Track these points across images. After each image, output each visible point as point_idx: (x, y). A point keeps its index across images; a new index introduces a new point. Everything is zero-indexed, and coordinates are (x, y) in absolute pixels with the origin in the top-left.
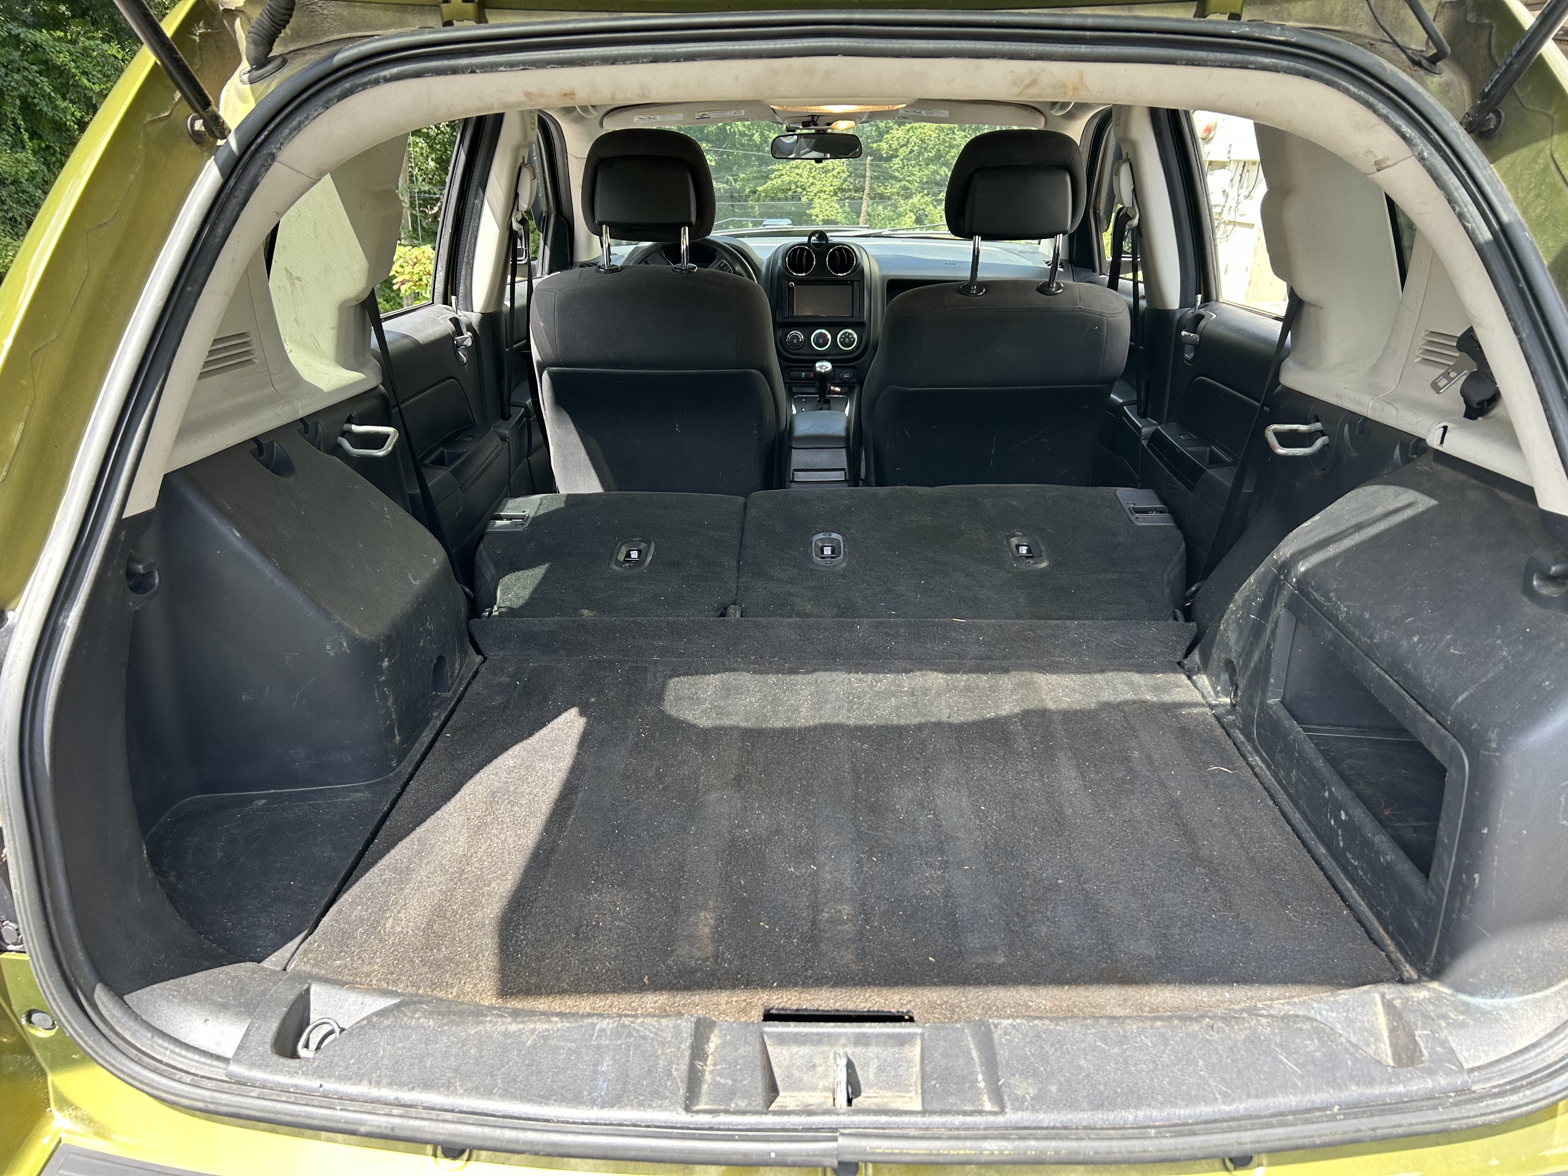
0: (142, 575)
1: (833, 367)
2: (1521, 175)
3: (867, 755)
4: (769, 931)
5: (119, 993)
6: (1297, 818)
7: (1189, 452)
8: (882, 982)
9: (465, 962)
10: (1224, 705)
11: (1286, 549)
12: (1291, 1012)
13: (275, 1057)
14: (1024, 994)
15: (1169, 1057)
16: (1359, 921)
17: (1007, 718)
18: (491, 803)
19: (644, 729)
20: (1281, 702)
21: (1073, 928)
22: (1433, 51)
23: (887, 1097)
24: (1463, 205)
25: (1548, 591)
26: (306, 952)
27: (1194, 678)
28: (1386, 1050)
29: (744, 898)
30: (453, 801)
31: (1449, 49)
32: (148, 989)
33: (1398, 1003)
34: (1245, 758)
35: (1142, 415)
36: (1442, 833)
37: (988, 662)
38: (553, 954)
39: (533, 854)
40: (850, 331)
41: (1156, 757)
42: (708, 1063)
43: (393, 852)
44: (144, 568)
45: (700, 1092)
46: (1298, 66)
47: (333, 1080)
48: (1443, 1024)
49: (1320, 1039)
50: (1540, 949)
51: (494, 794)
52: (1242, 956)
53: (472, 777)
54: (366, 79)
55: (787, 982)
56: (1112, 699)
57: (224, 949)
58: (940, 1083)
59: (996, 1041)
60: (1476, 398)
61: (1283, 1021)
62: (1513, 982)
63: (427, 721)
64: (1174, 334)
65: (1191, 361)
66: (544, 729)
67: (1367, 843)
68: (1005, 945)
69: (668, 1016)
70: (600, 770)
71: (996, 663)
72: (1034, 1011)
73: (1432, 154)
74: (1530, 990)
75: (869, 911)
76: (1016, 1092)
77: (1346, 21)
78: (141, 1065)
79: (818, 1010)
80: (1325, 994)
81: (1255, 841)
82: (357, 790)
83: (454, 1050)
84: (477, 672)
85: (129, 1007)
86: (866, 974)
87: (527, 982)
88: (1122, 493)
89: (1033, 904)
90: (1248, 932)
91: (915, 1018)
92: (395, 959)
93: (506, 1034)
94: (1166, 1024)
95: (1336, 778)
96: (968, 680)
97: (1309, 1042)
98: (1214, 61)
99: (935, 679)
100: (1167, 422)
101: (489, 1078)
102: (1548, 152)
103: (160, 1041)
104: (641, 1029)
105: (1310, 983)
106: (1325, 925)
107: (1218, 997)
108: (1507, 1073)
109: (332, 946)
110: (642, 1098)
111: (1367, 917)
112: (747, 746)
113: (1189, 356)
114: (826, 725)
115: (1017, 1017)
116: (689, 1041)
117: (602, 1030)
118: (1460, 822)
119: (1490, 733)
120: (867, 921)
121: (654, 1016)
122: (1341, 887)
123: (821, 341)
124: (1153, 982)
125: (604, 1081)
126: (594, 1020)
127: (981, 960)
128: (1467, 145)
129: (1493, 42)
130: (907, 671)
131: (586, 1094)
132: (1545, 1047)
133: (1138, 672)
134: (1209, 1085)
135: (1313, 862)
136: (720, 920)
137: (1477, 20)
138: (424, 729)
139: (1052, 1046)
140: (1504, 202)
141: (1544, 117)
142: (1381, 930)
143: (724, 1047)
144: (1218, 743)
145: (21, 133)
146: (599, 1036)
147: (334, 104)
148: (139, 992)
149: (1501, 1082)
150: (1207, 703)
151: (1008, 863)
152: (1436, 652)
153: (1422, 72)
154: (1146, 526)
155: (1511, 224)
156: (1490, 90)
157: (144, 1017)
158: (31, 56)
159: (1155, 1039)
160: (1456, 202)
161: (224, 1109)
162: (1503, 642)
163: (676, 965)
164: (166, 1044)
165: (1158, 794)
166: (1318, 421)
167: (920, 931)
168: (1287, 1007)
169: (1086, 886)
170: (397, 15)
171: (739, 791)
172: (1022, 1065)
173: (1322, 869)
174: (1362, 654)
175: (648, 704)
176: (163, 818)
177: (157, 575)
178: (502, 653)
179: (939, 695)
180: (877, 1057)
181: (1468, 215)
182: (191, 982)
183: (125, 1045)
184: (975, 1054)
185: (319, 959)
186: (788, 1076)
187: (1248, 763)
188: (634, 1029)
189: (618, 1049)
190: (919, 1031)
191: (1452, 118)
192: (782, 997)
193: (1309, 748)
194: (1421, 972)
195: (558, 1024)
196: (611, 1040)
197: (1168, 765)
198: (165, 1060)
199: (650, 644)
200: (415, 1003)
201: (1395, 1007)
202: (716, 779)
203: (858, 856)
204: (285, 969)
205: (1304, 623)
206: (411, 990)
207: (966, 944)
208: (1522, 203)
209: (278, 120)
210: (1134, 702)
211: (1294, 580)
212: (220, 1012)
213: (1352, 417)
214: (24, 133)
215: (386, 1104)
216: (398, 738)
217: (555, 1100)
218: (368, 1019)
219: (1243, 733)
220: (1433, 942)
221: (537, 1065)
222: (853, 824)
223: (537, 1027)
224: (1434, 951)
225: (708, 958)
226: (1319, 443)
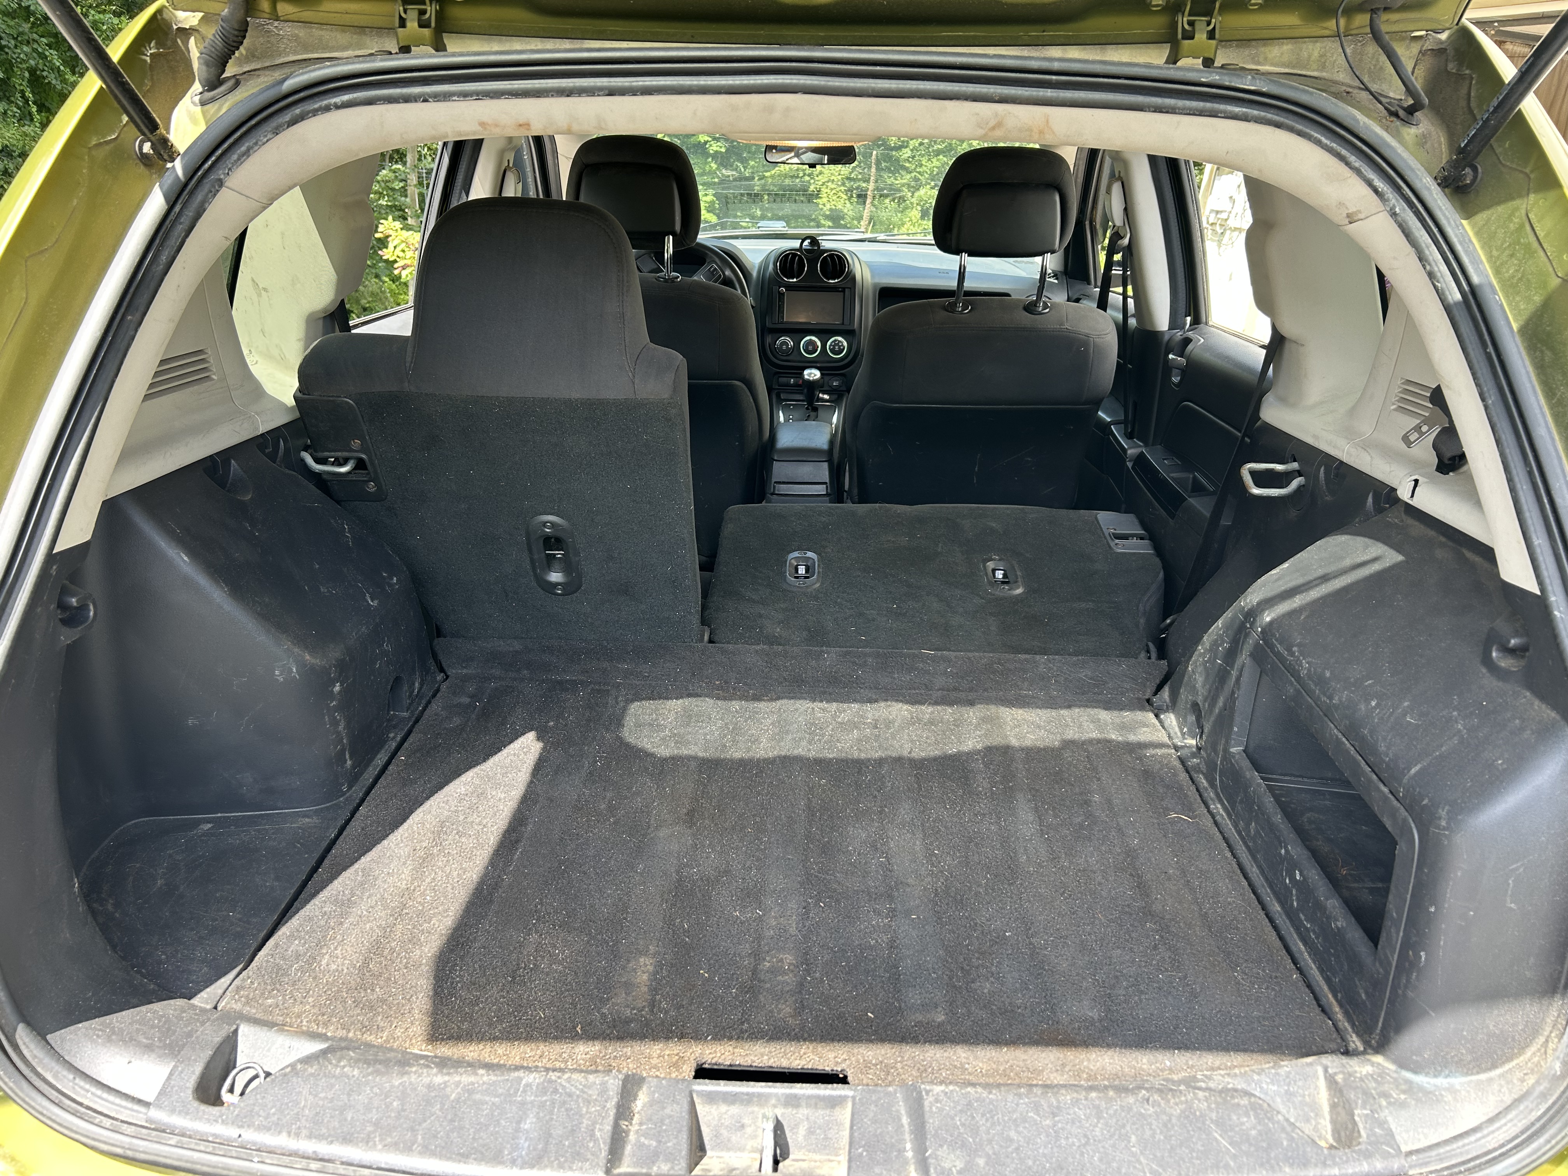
0: (76, 608)
1: (822, 374)
2: (1495, 233)
3: (824, 791)
4: (707, 980)
5: (41, 1033)
6: (1254, 871)
7: (1172, 478)
8: (819, 1037)
9: (398, 1004)
10: (1190, 747)
11: (1253, 596)
12: (1230, 1086)
13: (196, 1104)
14: (960, 1054)
15: (1102, 1129)
16: (1309, 986)
17: (970, 754)
18: (439, 833)
19: (601, 757)
20: (1244, 751)
21: (1018, 985)
22: (1411, 102)
23: (816, 1161)
24: (1433, 264)
25: (1505, 663)
26: (239, 989)
27: (1162, 716)
28: (1326, 1126)
29: (686, 943)
30: (401, 830)
31: (1426, 101)
32: (72, 1028)
33: (1339, 1078)
34: (1207, 807)
35: (1129, 436)
36: (1391, 906)
37: (955, 694)
38: (487, 998)
39: (477, 889)
40: (840, 338)
41: (1116, 801)
42: (634, 1122)
43: (336, 882)
44: (77, 601)
45: (622, 1154)
46: (1269, 116)
47: (252, 1130)
48: (1384, 1103)
49: (1257, 1116)
50: (1485, 1031)
51: (442, 824)
52: (1186, 1021)
53: (421, 804)
54: (316, 106)
55: (721, 1034)
56: (1076, 737)
57: (155, 984)
58: (867, 1151)
59: (927, 1109)
60: (1448, 454)
61: (1220, 1096)
62: (1457, 1063)
63: (381, 743)
64: (1162, 357)
65: (1177, 385)
66: (500, 754)
67: (1319, 906)
68: (947, 1002)
69: (596, 1071)
70: (552, 801)
71: (962, 695)
72: (970, 1074)
73: (1404, 209)
74: (1475, 1071)
75: (812, 960)
76: (943, 1164)
77: (1323, 67)
78: (62, 1108)
79: (751, 1066)
80: (1267, 1066)
81: (1210, 895)
82: (305, 815)
83: (376, 1103)
84: (438, 691)
85: (52, 1047)
86: (802, 1028)
87: (459, 1027)
88: (1104, 516)
89: (978, 958)
90: (1194, 995)
91: (850, 1079)
92: (327, 999)
93: (430, 1087)
94: (1101, 1095)
95: (1293, 836)
96: (933, 713)
97: (1245, 1119)
98: (1184, 109)
99: (899, 711)
100: (1153, 445)
101: (409, 1134)
102: (1523, 212)
103: (82, 1083)
104: (568, 1085)
105: (1252, 1051)
106: (1273, 989)
107: (1158, 1065)
108: (1447, 1158)
109: (265, 983)
110: (562, 1160)
111: (1317, 982)
112: (703, 778)
113: (1176, 379)
114: (785, 757)
115: (951, 1083)
116: (615, 1100)
117: (528, 1085)
118: (1409, 896)
119: (1440, 811)
120: (808, 972)
121: (582, 1071)
122: (1294, 949)
123: (810, 348)
124: (1093, 1046)
125: (526, 1139)
126: (521, 1073)
127: (920, 1018)
128: (1439, 202)
129: (1472, 94)
130: (871, 701)
131: (506, 1153)
132: (1485, 1132)
133: (1106, 709)
134: (1140, 1163)
135: (1267, 920)
136: (659, 966)
137: (1458, 70)
138: (378, 752)
139: (983, 1115)
140: (1476, 261)
141: (1521, 176)
142: (1330, 996)
143: (651, 1106)
144: (1181, 788)
145: (29, 105)
146: (524, 1091)
147: (284, 130)
148: (63, 1031)
149: (1438, 1167)
150: (1173, 744)
151: (957, 913)
152: (1392, 719)
153: (1398, 123)
154: (1125, 553)
155: (1480, 286)
156: (1466, 145)
157: (66, 1058)
158: (41, 29)
159: (1088, 1111)
160: (1426, 261)
161: (143, 1156)
162: (1459, 715)
163: (611, 1014)
164: (87, 1086)
165: (1115, 842)
166: (1295, 461)
167: (861, 984)
168: (1227, 1079)
169: (1033, 940)
170: (355, 36)
171: (690, 827)
172: (951, 1136)
173: (1276, 928)
174: (1321, 713)
175: (607, 730)
176: (107, 841)
177: (91, 607)
178: (465, 671)
179: (901, 728)
180: (807, 1119)
181: (1439, 274)
182: (117, 1022)
183: (46, 1087)
184: (905, 1120)
185: (251, 996)
186: (716, 1136)
187: (1209, 811)
188: (561, 1084)
189: (542, 1105)
190: (850, 1093)
191: (1426, 174)
192: (715, 1052)
193: (1269, 801)
194: (1367, 1043)
195: (484, 1077)
196: (536, 1096)
197: (1127, 811)
198: (86, 1102)
199: (615, 666)
200: (342, 1049)
201: (1336, 1083)
202: (669, 813)
203: (806, 901)
204: (216, 1008)
205: (1267, 675)
206: (341, 1033)
207: (907, 999)
208: (1495, 262)
209: (226, 145)
210: (1099, 741)
211: (1260, 629)
212: (144, 1054)
213: (1328, 459)
214: (32, 105)
215: (303, 1157)
216: (349, 762)
217: (475, 1159)
218: (293, 1066)
219: (1206, 778)
220: (1379, 1016)
221: (460, 1121)
222: (803, 866)
223: (463, 1079)
224: (1380, 1024)
225: (644, 1007)
226: (1295, 483)
